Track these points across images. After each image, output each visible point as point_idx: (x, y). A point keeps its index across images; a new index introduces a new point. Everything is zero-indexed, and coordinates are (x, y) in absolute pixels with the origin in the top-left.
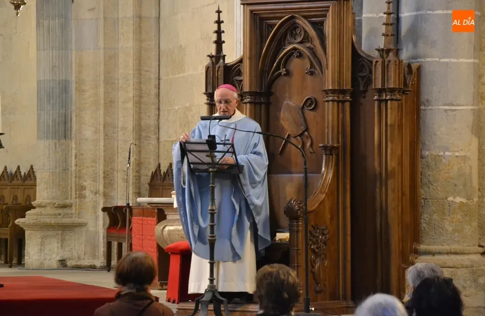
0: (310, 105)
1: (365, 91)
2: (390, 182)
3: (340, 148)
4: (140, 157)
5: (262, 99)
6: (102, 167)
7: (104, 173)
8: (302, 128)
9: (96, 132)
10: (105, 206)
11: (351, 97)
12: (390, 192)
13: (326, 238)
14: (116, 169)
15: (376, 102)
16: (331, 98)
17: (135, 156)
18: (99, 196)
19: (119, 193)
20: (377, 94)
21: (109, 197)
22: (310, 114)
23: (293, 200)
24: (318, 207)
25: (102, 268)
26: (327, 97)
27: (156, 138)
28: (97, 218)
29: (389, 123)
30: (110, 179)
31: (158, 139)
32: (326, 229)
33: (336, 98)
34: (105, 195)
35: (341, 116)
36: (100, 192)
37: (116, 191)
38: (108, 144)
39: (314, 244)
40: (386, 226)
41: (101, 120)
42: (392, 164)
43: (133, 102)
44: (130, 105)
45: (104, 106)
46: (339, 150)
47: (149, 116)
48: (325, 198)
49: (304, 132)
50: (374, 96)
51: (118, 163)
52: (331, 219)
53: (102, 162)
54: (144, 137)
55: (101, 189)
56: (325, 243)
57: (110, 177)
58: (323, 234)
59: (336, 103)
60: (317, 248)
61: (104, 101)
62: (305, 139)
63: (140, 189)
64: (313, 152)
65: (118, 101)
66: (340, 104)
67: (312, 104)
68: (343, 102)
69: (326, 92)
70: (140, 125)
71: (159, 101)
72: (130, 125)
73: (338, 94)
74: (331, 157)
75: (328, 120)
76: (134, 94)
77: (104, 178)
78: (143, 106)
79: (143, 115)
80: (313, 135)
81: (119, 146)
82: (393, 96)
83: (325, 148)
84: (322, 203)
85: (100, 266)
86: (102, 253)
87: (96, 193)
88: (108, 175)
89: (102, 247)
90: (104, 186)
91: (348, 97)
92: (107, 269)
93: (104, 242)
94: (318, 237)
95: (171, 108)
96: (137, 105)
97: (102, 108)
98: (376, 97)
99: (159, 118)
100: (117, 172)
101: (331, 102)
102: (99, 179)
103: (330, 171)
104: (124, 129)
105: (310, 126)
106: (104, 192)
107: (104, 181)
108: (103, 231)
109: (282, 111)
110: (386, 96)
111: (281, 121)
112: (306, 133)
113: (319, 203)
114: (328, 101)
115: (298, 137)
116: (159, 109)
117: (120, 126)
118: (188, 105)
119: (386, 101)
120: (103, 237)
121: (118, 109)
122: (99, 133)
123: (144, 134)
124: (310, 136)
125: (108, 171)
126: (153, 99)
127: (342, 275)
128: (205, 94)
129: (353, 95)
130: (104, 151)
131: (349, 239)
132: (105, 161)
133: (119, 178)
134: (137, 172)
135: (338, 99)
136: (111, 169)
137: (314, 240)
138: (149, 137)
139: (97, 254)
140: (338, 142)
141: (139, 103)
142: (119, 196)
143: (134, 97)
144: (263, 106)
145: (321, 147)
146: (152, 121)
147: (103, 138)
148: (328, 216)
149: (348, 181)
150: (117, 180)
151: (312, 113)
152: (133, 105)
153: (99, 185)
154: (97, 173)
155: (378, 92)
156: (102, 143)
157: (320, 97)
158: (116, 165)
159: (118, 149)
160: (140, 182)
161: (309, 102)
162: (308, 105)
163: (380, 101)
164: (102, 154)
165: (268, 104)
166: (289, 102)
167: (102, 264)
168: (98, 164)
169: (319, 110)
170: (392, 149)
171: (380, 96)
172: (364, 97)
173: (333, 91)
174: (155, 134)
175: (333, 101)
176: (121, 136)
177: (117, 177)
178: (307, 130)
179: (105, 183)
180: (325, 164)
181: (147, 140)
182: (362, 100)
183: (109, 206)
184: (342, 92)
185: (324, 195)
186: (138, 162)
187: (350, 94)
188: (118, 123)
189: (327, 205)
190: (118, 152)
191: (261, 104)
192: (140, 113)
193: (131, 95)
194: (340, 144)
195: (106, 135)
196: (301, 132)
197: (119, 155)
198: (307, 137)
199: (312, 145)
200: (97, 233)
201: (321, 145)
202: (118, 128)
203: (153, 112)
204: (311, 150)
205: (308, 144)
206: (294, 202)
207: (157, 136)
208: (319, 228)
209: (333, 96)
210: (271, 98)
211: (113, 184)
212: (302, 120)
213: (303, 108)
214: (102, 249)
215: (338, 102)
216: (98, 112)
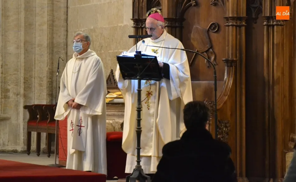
0: (214, 29)
1: (257, 18)
2: (276, 88)
3: (238, 61)
4: (52, 67)
5: (177, 24)
6: (22, 75)
7: (24, 79)
8: (208, 46)
9: (18, 48)
10: (25, 105)
11: (246, 23)
12: (275, 95)
13: (228, 130)
14: (34, 76)
15: (265, 27)
16: (231, 24)
17: (48, 67)
18: (20, 96)
19: (36, 95)
20: (266, 21)
21: (28, 98)
22: (214, 36)
23: (206, 100)
24: (223, 106)
25: (23, 152)
26: (227, 22)
27: (65, 53)
28: (18, 114)
29: (275, 43)
30: (29, 84)
31: (67, 53)
32: (228, 123)
33: (234, 23)
34: (25, 96)
35: (238, 37)
36: (21, 93)
37: (34, 93)
38: (28, 57)
39: (220, 134)
40: (273, 121)
41: (22, 38)
42: (277, 74)
43: (48, 25)
44: (45, 27)
45: (25, 28)
46: (237, 63)
47: (59, 36)
48: (227, 100)
49: (209, 49)
50: (264, 22)
51: (35, 71)
52: (231, 115)
53: (23, 71)
54: (56, 52)
55: (22, 91)
56: (227, 134)
57: (29, 82)
58: (226, 127)
59: (234, 27)
60: (222, 137)
61: (25, 24)
62: (210, 54)
63: (52, 92)
64: (216, 64)
65: (36, 25)
66: (238, 28)
67: (215, 27)
68: (240, 27)
69: (227, 19)
70: (52, 43)
71: (67, 24)
72: (45, 43)
73: (237, 21)
74: (231, 68)
75: (228, 40)
76: (48, 19)
77: (24, 83)
78: (55, 28)
79: (55, 35)
80: (216, 50)
81: (36, 59)
82: (278, 22)
83: (227, 61)
84: (225, 103)
85: (21, 151)
86: (22, 141)
87: (18, 95)
88: (27, 81)
89: (22, 136)
90: (24, 89)
91: (244, 23)
92: (27, 152)
93: (24, 132)
94: (223, 129)
95: (78, 30)
96: (50, 27)
97: (23, 29)
98: (265, 23)
99: (67, 37)
100: (35, 78)
101: (231, 27)
102: (20, 84)
103: (230, 78)
104: (40, 45)
105: (214, 44)
106: (24, 94)
107: (24, 85)
108: (23, 124)
109: (192, 33)
110: (273, 22)
111: (192, 41)
112: (211, 50)
113: (223, 103)
114: (228, 26)
115: (205, 53)
116: (67, 31)
117: (37, 43)
118: (92, 28)
119: (273, 26)
120: (24, 128)
121: (35, 30)
122: (20, 49)
123: (55, 50)
124: (214, 52)
125: (27, 78)
126: (63, 23)
127: (239, 158)
128: (132, 19)
129: (247, 21)
130: (25, 62)
131: (244, 130)
132: (25, 70)
133: (36, 83)
134: (50, 78)
135: (237, 24)
136: (30, 76)
137: (220, 131)
138: (60, 52)
139: (18, 141)
140: (236, 57)
141: (52, 25)
142: (36, 97)
143: (48, 21)
144: (177, 29)
145: (223, 60)
146: (62, 40)
147: (23, 52)
148: (229, 113)
149: (244, 86)
150: (34, 85)
151: (215, 35)
152: (48, 28)
153: (20, 88)
154: (18, 80)
155: (266, 19)
156: (22, 56)
157: (222, 23)
158: (34, 73)
159: (35, 61)
160: (52, 87)
161: (213, 26)
162: (212, 28)
163: (268, 26)
164: (23, 65)
165: (181, 28)
166: (198, 26)
167: (22, 149)
168: (19, 73)
169: (221, 33)
170: (277, 63)
171: (268, 22)
172: (256, 23)
173: (233, 18)
174: (64, 49)
175: (232, 25)
176: (38, 50)
177: (35, 82)
178: (212, 47)
179: (25, 87)
180: (227, 74)
181: (58, 54)
182: (254, 25)
183: (28, 104)
184: (239, 19)
185: (227, 97)
186: (51, 71)
187: (246, 20)
188: (35, 41)
189: (229, 104)
190: (35, 64)
191: (176, 27)
192: (52, 34)
193: (46, 19)
194: (238, 58)
195: (26, 50)
196: (207, 49)
197: (36, 65)
198: (211, 53)
199: (215, 59)
200: (18, 125)
201: (224, 59)
202: (35, 45)
203: (63, 33)
204: (215, 63)
205: (213, 58)
206: (206, 102)
207: (66, 51)
208: (224, 122)
209: (233, 22)
210: (184, 23)
211: (31, 88)
212: (208, 40)
213: (208, 30)
214: (22, 137)
215: (236, 26)
216: (20, 33)
